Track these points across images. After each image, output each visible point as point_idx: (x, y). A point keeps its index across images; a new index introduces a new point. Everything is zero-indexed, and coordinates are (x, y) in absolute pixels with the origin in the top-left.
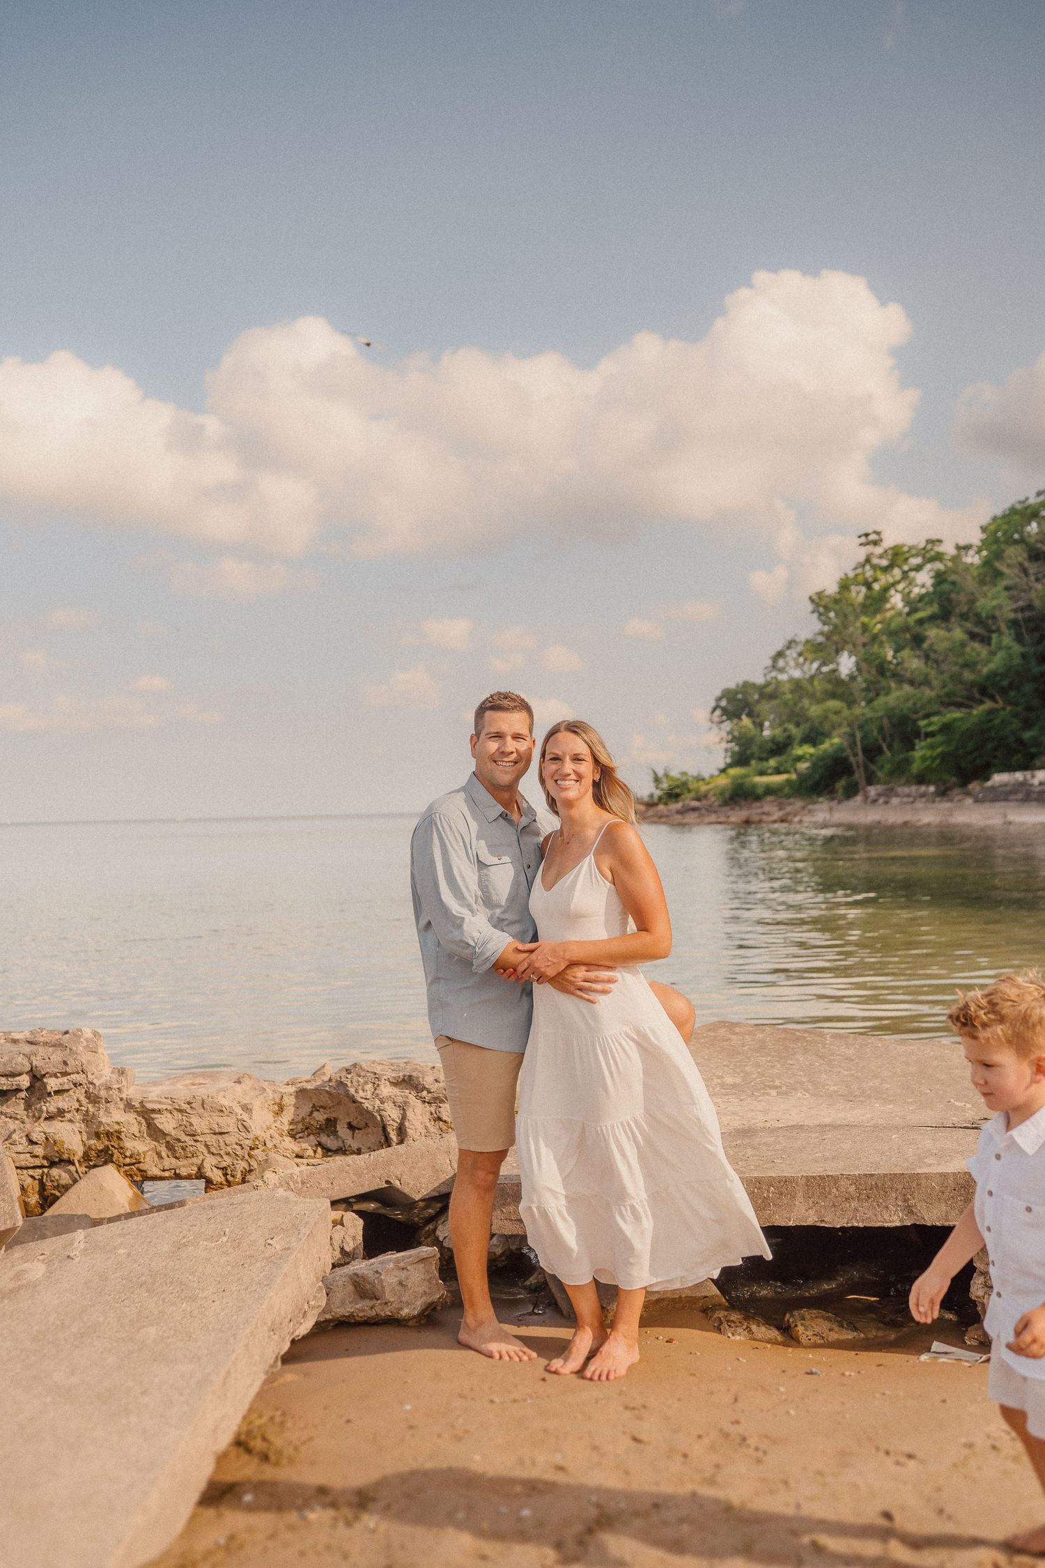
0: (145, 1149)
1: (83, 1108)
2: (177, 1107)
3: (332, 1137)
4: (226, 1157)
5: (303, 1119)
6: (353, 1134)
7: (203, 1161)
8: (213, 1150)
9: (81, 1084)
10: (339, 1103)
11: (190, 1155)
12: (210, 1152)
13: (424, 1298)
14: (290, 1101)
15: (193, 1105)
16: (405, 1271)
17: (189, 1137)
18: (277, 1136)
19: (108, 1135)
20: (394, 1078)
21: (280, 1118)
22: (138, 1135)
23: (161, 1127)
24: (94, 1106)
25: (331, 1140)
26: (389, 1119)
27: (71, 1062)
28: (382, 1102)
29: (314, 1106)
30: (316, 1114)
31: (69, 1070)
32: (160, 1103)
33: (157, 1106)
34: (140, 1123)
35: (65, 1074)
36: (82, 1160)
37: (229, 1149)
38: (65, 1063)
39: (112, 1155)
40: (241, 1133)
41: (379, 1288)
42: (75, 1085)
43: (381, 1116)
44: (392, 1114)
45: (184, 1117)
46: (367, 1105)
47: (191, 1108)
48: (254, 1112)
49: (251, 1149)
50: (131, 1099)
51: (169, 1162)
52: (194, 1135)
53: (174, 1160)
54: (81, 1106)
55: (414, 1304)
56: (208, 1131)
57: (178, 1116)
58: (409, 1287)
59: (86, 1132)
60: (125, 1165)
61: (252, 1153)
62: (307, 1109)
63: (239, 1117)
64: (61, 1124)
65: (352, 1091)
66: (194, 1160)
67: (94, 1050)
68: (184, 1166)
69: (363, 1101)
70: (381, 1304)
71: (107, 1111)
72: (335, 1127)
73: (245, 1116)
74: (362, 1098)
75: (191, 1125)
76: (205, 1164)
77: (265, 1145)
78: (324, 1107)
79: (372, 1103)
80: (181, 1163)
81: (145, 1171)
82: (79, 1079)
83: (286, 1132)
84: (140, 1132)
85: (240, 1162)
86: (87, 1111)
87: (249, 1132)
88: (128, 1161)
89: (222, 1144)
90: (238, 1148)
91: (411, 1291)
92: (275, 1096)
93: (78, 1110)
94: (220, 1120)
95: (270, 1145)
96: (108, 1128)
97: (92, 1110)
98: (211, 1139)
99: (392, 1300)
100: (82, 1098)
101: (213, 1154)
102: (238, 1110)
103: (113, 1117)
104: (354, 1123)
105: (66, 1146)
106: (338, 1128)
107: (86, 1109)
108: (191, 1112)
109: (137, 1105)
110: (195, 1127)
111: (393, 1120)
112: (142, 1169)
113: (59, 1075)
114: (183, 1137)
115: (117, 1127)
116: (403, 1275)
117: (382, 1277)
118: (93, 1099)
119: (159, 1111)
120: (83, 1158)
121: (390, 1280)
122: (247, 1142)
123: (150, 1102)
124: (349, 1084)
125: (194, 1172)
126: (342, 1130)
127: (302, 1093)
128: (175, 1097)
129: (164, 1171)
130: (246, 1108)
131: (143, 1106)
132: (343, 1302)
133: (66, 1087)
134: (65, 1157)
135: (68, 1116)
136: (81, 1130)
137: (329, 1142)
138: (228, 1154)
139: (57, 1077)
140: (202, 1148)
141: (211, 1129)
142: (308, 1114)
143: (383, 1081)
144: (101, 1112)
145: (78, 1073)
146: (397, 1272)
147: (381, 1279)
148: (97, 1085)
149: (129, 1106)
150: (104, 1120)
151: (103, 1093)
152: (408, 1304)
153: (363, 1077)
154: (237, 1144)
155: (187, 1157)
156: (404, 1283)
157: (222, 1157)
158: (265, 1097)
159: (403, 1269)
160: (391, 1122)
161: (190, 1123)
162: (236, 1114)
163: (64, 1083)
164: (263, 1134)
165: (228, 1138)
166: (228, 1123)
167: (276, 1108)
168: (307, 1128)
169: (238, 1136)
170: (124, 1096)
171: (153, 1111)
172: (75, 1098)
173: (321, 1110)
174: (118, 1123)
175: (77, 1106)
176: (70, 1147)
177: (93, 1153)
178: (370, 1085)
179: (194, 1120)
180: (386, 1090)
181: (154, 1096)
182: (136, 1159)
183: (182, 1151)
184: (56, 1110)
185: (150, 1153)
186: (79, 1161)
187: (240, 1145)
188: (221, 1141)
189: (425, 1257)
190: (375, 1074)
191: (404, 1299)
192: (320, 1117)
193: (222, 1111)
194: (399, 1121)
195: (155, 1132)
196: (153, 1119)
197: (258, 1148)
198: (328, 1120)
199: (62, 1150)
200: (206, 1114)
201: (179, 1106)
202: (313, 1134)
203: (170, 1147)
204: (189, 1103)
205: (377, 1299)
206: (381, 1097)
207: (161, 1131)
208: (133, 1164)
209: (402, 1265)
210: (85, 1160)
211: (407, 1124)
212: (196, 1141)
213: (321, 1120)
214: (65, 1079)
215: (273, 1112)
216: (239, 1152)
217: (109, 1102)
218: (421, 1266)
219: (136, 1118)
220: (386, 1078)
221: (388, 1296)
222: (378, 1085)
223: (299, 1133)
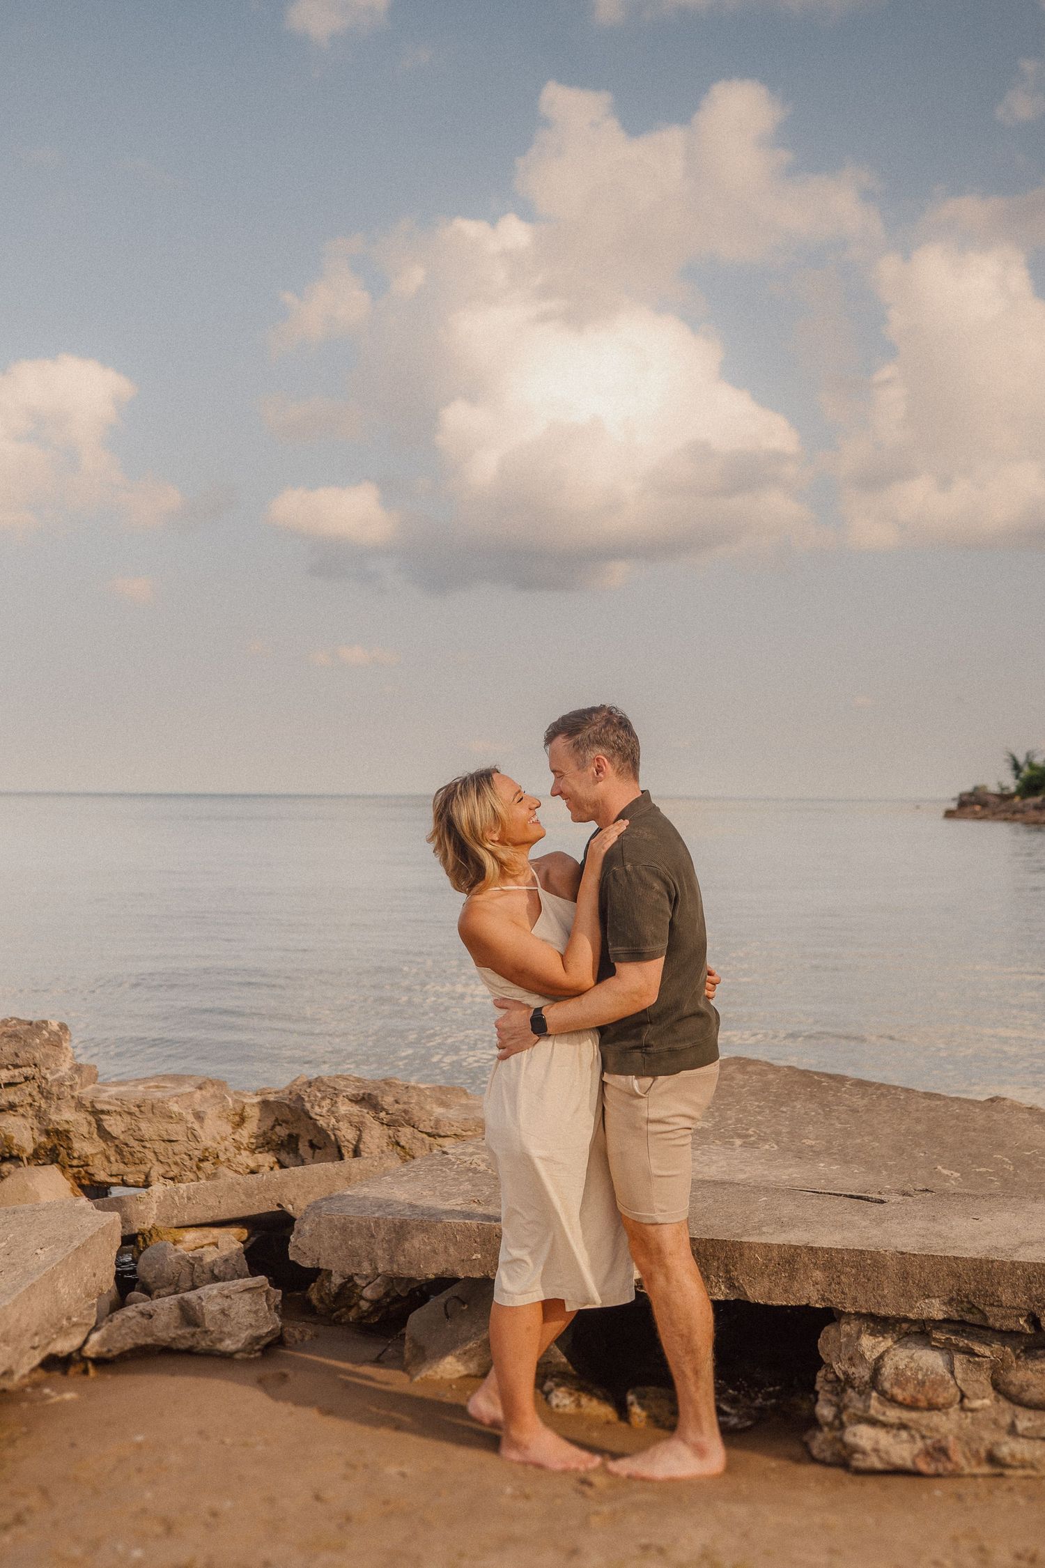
0: (94, 1151)
1: (36, 1104)
2: (126, 1110)
3: (291, 1155)
4: (173, 1167)
5: (265, 1133)
6: (314, 1153)
7: (150, 1169)
8: (161, 1158)
9: (33, 1078)
10: (299, 1119)
11: (137, 1161)
12: (158, 1160)
13: (250, 1332)
14: (254, 1113)
15: (142, 1109)
16: (228, 1300)
17: (137, 1142)
18: (232, 1149)
19: (57, 1132)
20: (353, 1095)
21: (240, 1130)
22: (87, 1136)
23: (109, 1129)
24: (46, 1102)
25: (290, 1158)
26: (344, 1139)
27: (22, 1054)
28: (338, 1121)
29: (277, 1120)
30: (278, 1129)
31: (18, 1062)
32: (109, 1103)
33: (106, 1107)
34: (89, 1124)
35: (16, 1066)
36: (31, 1157)
37: (177, 1159)
38: (17, 1055)
39: (58, 1155)
40: (190, 1143)
41: (200, 1314)
42: (26, 1079)
43: (335, 1135)
44: (347, 1134)
45: (133, 1121)
46: (321, 1122)
47: (141, 1111)
48: (206, 1121)
49: (201, 1160)
50: (82, 1098)
51: (117, 1167)
52: (142, 1141)
53: (122, 1166)
54: (34, 1101)
55: (237, 1336)
56: (157, 1138)
57: (127, 1118)
58: (232, 1317)
59: (37, 1128)
60: (71, 1166)
61: (201, 1165)
62: (270, 1122)
63: (189, 1125)
64: (13, 1118)
65: (308, 1106)
66: (142, 1167)
67: (55, 1043)
68: (131, 1173)
69: (318, 1118)
70: (201, 1332)
71: (58, 1109)
72: (297, 1145)
73: (196, 1126)
74: (317, 1114)
75: (140, 1129)
76: (152, 1172)
77: (218, 1157)
78: (286, 1122)
79: (326, 1121)
80: (128, 1170)
81: (93, 1175)
82: (30, 1072)
83: (246, 1145)
84: (89, 1133)
85: (188, 1173)
86: (40, 1107)
87: (198, 1142)
88: (75, 1162)
89: (170, 1153)
90: (186, 1157)
91: (235, 1322)
92: (236, 1105)
93: (31, 1105)
94: (170, 1127)
95: (222, 1157)
96: (58, 1127)
97: (44, 1106)
98: (160, 1147)
99: (212, 1329)
100: (35, 1093)
101: (161, 1162)
102: (190, 1118)
103: (65, 1116)
104: (315, 1142)
105: (15, 1141)
106: (300, 1145)
107: (38, 1105)
108: (140, 1116)
109: (88, 1105)
110: (143, 1132)
111: (348, 1141)
112: (89, 1171)
113: (10, 1067)
114: (132, 1143)
115: (66, 1126)
116: (226, 1303)
117: (203, 1304)
118: (47, 1095)
119: (108, 1113)
120: (33, 1156)
121: (211, 1308)
122: (196, 1153)
123: (100, 1102)
124: (306, 1099)
125: (142, 1180)
126: (303, 1148)
127: (265, 1104)
128: (126, 1099)
129: (111, 1176)
130: (199, 1117)
131: (93, 1107)
132: (167, 1326)
133: (18, 1080)
134: (15, 1152)
135: (21, 1110)
136: (32, 1127)
137: (287, 1160)
138: (176, 1163)
139: (9, 1069)
140: (150, 1156)
141: (160, 1137)
142: (270, 1128)
143: (341, 1098)
144: (52, 1110)
145: (30, 1066)
146: (219, 1300)
147: (202, 1306)
148: (49, 1080)
149: (80, 1105)
150: (53, 1117)
151: (55, 1090)
152: (230, 1335)
153: (323, 1091)
154: (185, 1154)
155: (135, 1164)
156: (227, 1312)
157: (170, 1166)
158: (223, 1106)
159: (227, 1297)
160: (346, 1143)
161: (138, 1126)
162: (186, 1122)
163: (15, 1076)
164: (215, 1145)
165: (177, 1148)
166: (177, 1131)
167: (237, 1118)
168: (268, 1144)
169: (186, 1145)
170: (76, 1094)
171: (102, 1112)
172: (27, 1092)
173: (284, 1124)
174: (67, 1122)
175: (30, 1100)
176: (20, 1143)
177: (42, 1151)
178: (328, 1101)
179: (143, 1125)
180: (344, 1108)
181: (107, 1096)
182: (84, 1161)
183: (130, 1157)
184: (7, 1103)
185: (99, 1156)
186: (28, 1159)
187: (189, 1155)
188: (169, 1149)
189: (252, 1286)
190: (335, 1089)
191: (225, 1330)
192: (282, 1131)
193: (172, 1117)
194: (355, 1143)
195: (104, 1134)
196: (101, 1120)
197: (208, 1160)
198: (290, 1136)
199: (12, 1146)
200: (155, 1120)
201: (129, 1108)
202: (273, 1150)
203: (119, 1151)
204: (139, 1106)
205: (199, 1327)
206: (337, 1115)
207: (109, 1133)
208: (82, 1166)
209: (226, 1292)
210: (35, 1158)
211: (361, 1146)
212: (144, 1147)
213: (283, 1135)
214: (16, 1072)
215: (233, 1123)
216: (188, 1163)
217: (60, 1099)
218: (247, 1296)
219: (86, 1118)
220: (344, 1094)
221: (208, 1324)
222: (336, 1102)
223: (260, 1147)
